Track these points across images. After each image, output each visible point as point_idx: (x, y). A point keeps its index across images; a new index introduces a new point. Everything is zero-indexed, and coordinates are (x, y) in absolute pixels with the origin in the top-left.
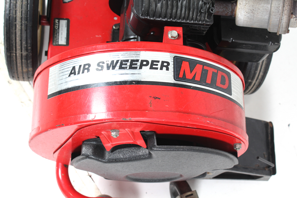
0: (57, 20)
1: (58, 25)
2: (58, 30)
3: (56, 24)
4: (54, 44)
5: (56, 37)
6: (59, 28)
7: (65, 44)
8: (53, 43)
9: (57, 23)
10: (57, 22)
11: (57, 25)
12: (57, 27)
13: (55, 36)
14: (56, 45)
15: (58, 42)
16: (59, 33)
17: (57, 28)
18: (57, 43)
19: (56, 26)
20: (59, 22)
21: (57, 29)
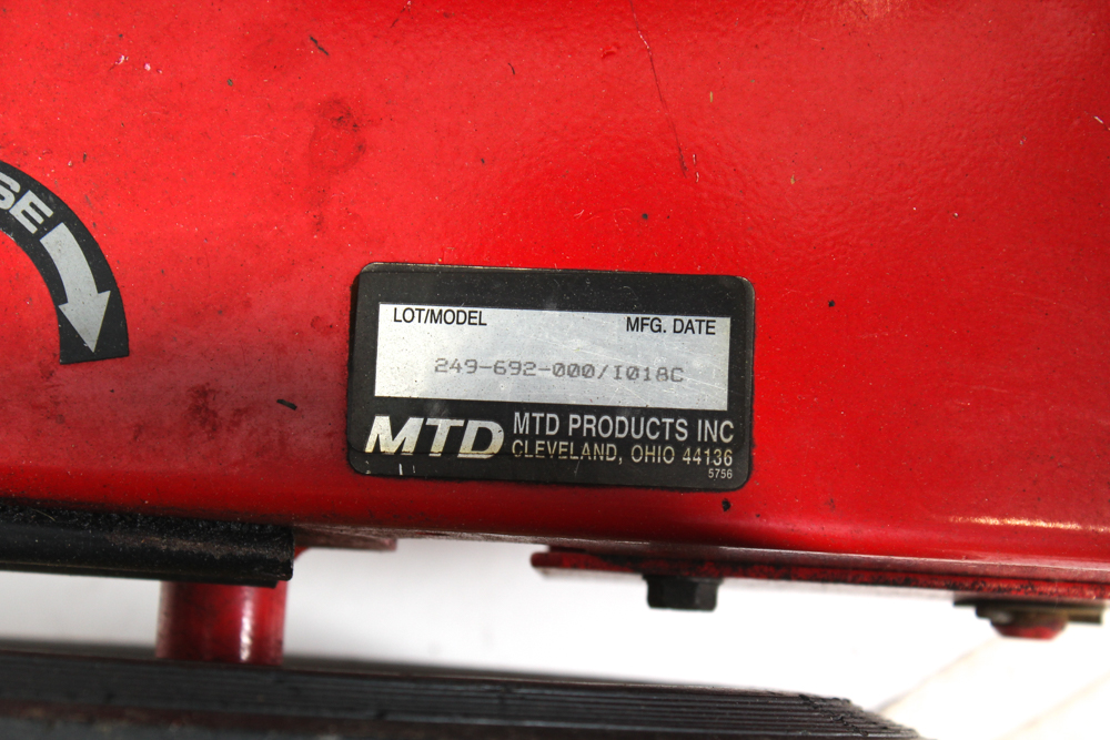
0: (381, 425)
2: (521, 424)
4: (723, 465)
5: (625, 445)
6: (500, 411)
7: (723, 325)
8: (720, 487)
9: (427, 434)
10: (413, 427)
11: (456, 436)
12: (483, 439)
13: (607, 454)
14: (741, 442)
15: (693, 416)
16: (564, 410)
18: (710, 431)
19: (466, 449)
20: (401, 410)
21: (509, 437)
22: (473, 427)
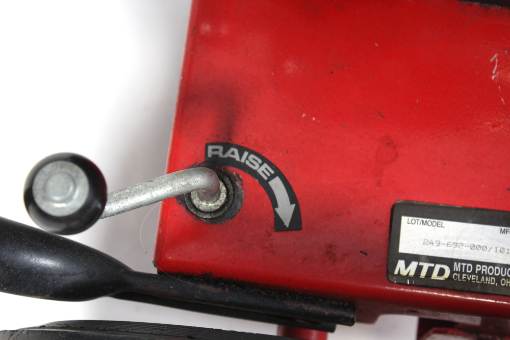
0: (401, 264)
1: (426, 266)
2: (457, 267)
3: (423, 274)
5: (498, 279)
6: (450, 262)
9: (419, 269)
10: (414, 265)
12: (442, 272)
13: (491, 282)
16: (474, 263)
17: (446, 268)
19: (435, 275)
20: (409, 258)
21: (452, 272)
22: (438, 267)
